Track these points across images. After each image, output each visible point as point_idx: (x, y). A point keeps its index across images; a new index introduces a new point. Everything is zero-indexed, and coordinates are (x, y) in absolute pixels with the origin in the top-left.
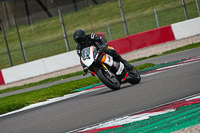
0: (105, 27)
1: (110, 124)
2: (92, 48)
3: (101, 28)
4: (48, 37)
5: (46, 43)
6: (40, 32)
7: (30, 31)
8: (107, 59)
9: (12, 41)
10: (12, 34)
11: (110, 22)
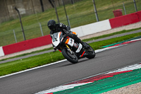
0: (122, 6)
1: (125, 69)
2: (59, 34)
3: (119, 7)
4: (84, 12)
5: (83, 16)
6: (79, 9)
7: (73, 8)
8: (70, 41)
9: (61, 14)
10: (61, 10)
11: (125, 2)
